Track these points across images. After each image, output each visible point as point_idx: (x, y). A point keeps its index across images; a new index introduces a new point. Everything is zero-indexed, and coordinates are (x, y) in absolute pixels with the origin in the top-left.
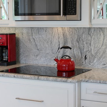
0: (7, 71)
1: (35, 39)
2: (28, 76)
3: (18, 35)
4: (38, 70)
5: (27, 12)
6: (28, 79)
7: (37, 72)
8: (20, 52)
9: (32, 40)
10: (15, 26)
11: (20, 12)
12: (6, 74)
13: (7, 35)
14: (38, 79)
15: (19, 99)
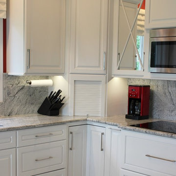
0: (139, 126)
1: (171, 93)
2: (161, 133)
3: (153, 88)
4: (172, 126)
5: (164, 64)
6: (161, 136)
7: (171, 129)
8: (154, 106)
9: (167, 94)
10: (150, 78)
11: (156, 64)
12: (137, 128)
13: (140, 87)
14: (171, 137)
15: (149, 156)
